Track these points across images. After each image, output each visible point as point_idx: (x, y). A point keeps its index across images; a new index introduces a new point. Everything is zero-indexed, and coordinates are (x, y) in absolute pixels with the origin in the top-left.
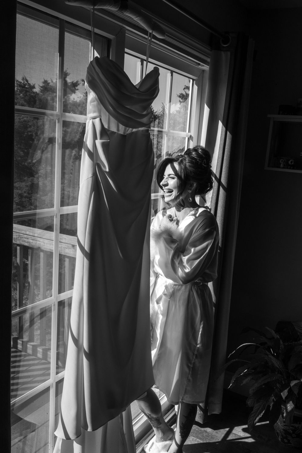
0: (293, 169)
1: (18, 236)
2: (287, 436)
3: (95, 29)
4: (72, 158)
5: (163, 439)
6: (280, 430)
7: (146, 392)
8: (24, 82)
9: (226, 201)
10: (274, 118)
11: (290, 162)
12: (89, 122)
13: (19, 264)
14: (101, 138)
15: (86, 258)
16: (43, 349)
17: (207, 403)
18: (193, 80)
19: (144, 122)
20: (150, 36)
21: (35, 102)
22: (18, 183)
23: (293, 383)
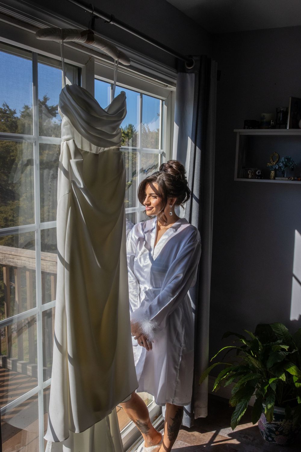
0: (261, 179)
1: (4, 257)
2: (271, 434)
3: (65, 59)
4: (50, 177)
5: (152, 444)
6: (263, 429)
7: (131, 395)
8: (5, 108)
9: (199, 212)
10: (240, 132)
11: (257, 173)
12: (63, 144)
13: (6, 285)
14: (75, 158)
15: (66, 268)
16: (33, 367)
17: (193, 407)
18: (163, 100)
19: (115, 142)
20: (116, 63)
21: (16, 127)
22: (3, 207)
23: (271, 381)
